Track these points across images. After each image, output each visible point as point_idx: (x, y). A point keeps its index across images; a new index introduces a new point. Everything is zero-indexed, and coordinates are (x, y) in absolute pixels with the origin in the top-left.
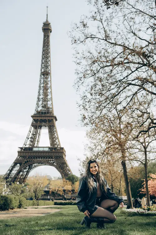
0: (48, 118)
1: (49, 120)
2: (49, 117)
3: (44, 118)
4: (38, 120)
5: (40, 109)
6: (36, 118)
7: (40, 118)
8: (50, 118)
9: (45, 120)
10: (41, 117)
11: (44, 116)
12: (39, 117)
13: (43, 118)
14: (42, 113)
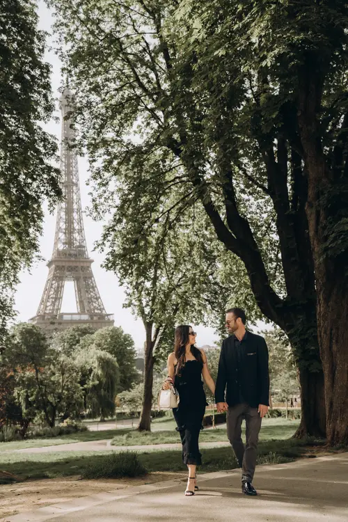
0: (82, 264)
1: (82, 267)
2: (83, 262)
3: (74, 264)
4: (63, 266)
5: (61, 247)
6: (60, 264)
7: (67, 264)
8: (85, 265)
9: (77, 267)
10: (69, 261)
11: (73, 261)
12: (65, 261)
13: (71, 264)
14: (70, 255)
